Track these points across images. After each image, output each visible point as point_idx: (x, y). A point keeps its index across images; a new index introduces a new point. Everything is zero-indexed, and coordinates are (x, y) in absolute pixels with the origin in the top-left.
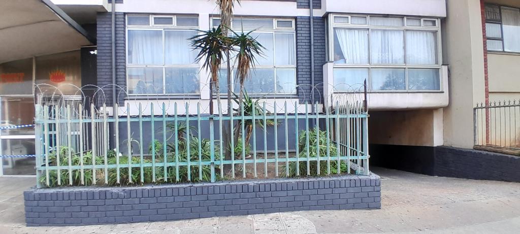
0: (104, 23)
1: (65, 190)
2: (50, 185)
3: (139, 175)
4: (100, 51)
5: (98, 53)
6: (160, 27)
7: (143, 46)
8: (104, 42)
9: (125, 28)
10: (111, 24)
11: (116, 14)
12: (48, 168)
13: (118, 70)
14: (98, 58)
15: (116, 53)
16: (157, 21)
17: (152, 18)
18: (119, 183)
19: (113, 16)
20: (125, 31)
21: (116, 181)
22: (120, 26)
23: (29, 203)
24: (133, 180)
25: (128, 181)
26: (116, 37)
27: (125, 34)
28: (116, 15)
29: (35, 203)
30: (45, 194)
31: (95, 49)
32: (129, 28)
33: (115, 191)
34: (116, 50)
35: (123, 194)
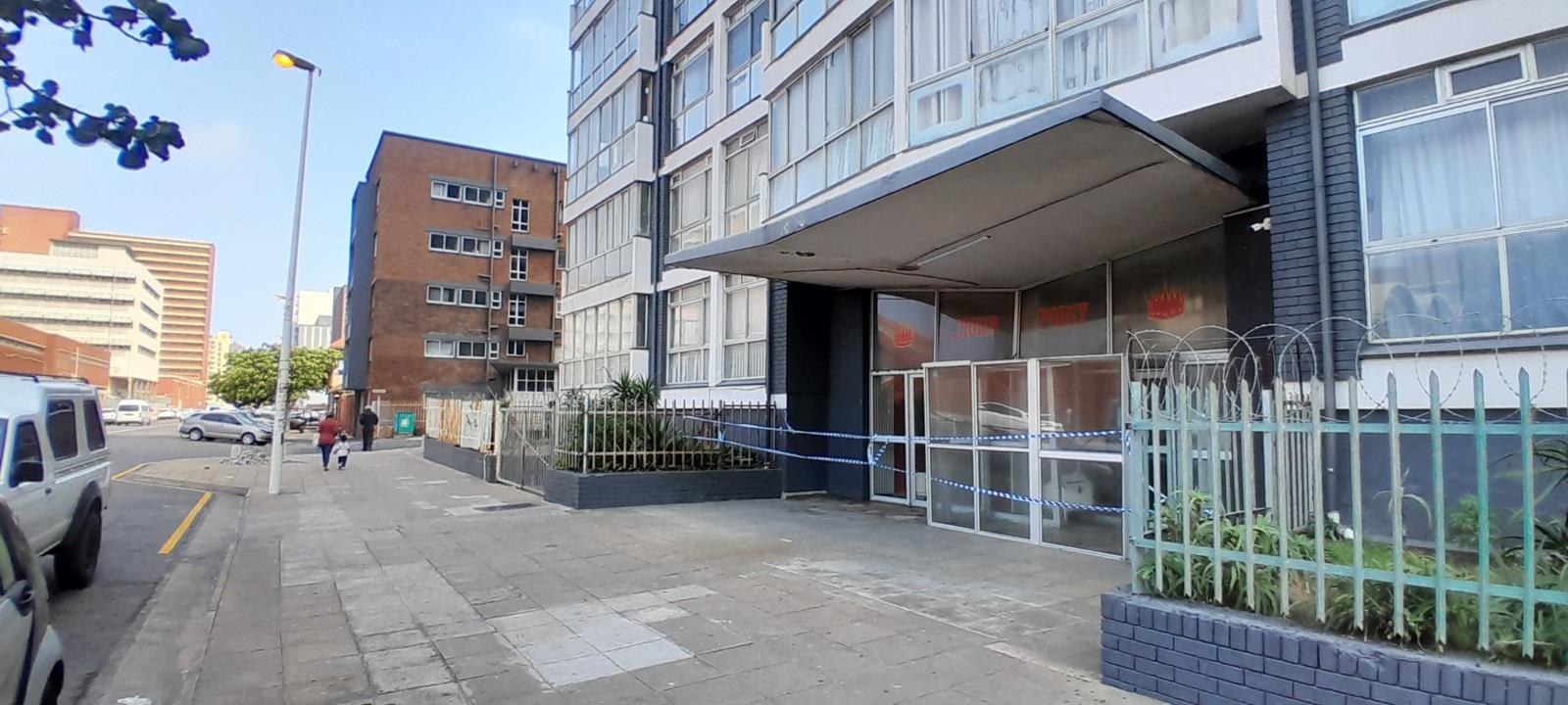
0: (1287, 134)
1: (1204, 613)
2: (1163, 592)
3: (1430, 615)
4: (1278, 219)
5: (1273, 224)
6: (1478, 100)
7: (1416, 175)
8: (1289, 189)
9: (1352, 134)
10: (1310, 133)
11: (1323, 99)
12: (1161, 547)
13: (1337, 267)
14: (1274, 239)
15: (1328, 215)
16: (1463, 82)
17: (1443, 79)
18: (1361, 627)
19: (1314, 107)
20: (1353, 144)
21: (1351, 619)
22: (1339, 131)
23: (1113, 626)
24: (1407, 627)
25: (1392, 629)
26: (1326, 167)
27: (1353, 153)
28: (1321, 102)
29: (1127, 630)
30: (1153, 611)
31: (1266, 213)
32: (1365, 129)
33: (1350, 652)
34: (1328, 206)
35: (1373, 665)
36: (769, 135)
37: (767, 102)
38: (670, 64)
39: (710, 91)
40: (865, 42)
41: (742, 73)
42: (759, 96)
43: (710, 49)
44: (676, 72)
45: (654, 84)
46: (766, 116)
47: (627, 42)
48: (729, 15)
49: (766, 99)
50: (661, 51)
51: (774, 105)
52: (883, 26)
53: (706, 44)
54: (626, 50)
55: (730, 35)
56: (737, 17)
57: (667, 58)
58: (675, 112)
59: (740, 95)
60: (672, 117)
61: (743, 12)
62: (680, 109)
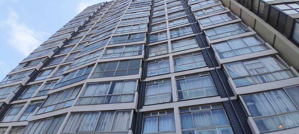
36: (24, 130)
37: (28, 123)
38: (12, 105)
39: (17, 114)
40: (57, 120)
41: (27, 114)
42: (27, 121)
43: (23, 106)
44: (12, 107)
45: (6, 106)
46: (26, 126)
47: (5, 95)
48: (32, 102)
49: (29, 122)
50: (12, 101)
51: (30, 124)
52: (62, 118)
53: (23, 105)
54: (4, 97)
55: (29, 106)
56: (33, 103)
57: (12, 103)
58: (6, 114)
59: (23, 118)
60: (4, 115)
61: (35, 103)
62: (7, 115)
